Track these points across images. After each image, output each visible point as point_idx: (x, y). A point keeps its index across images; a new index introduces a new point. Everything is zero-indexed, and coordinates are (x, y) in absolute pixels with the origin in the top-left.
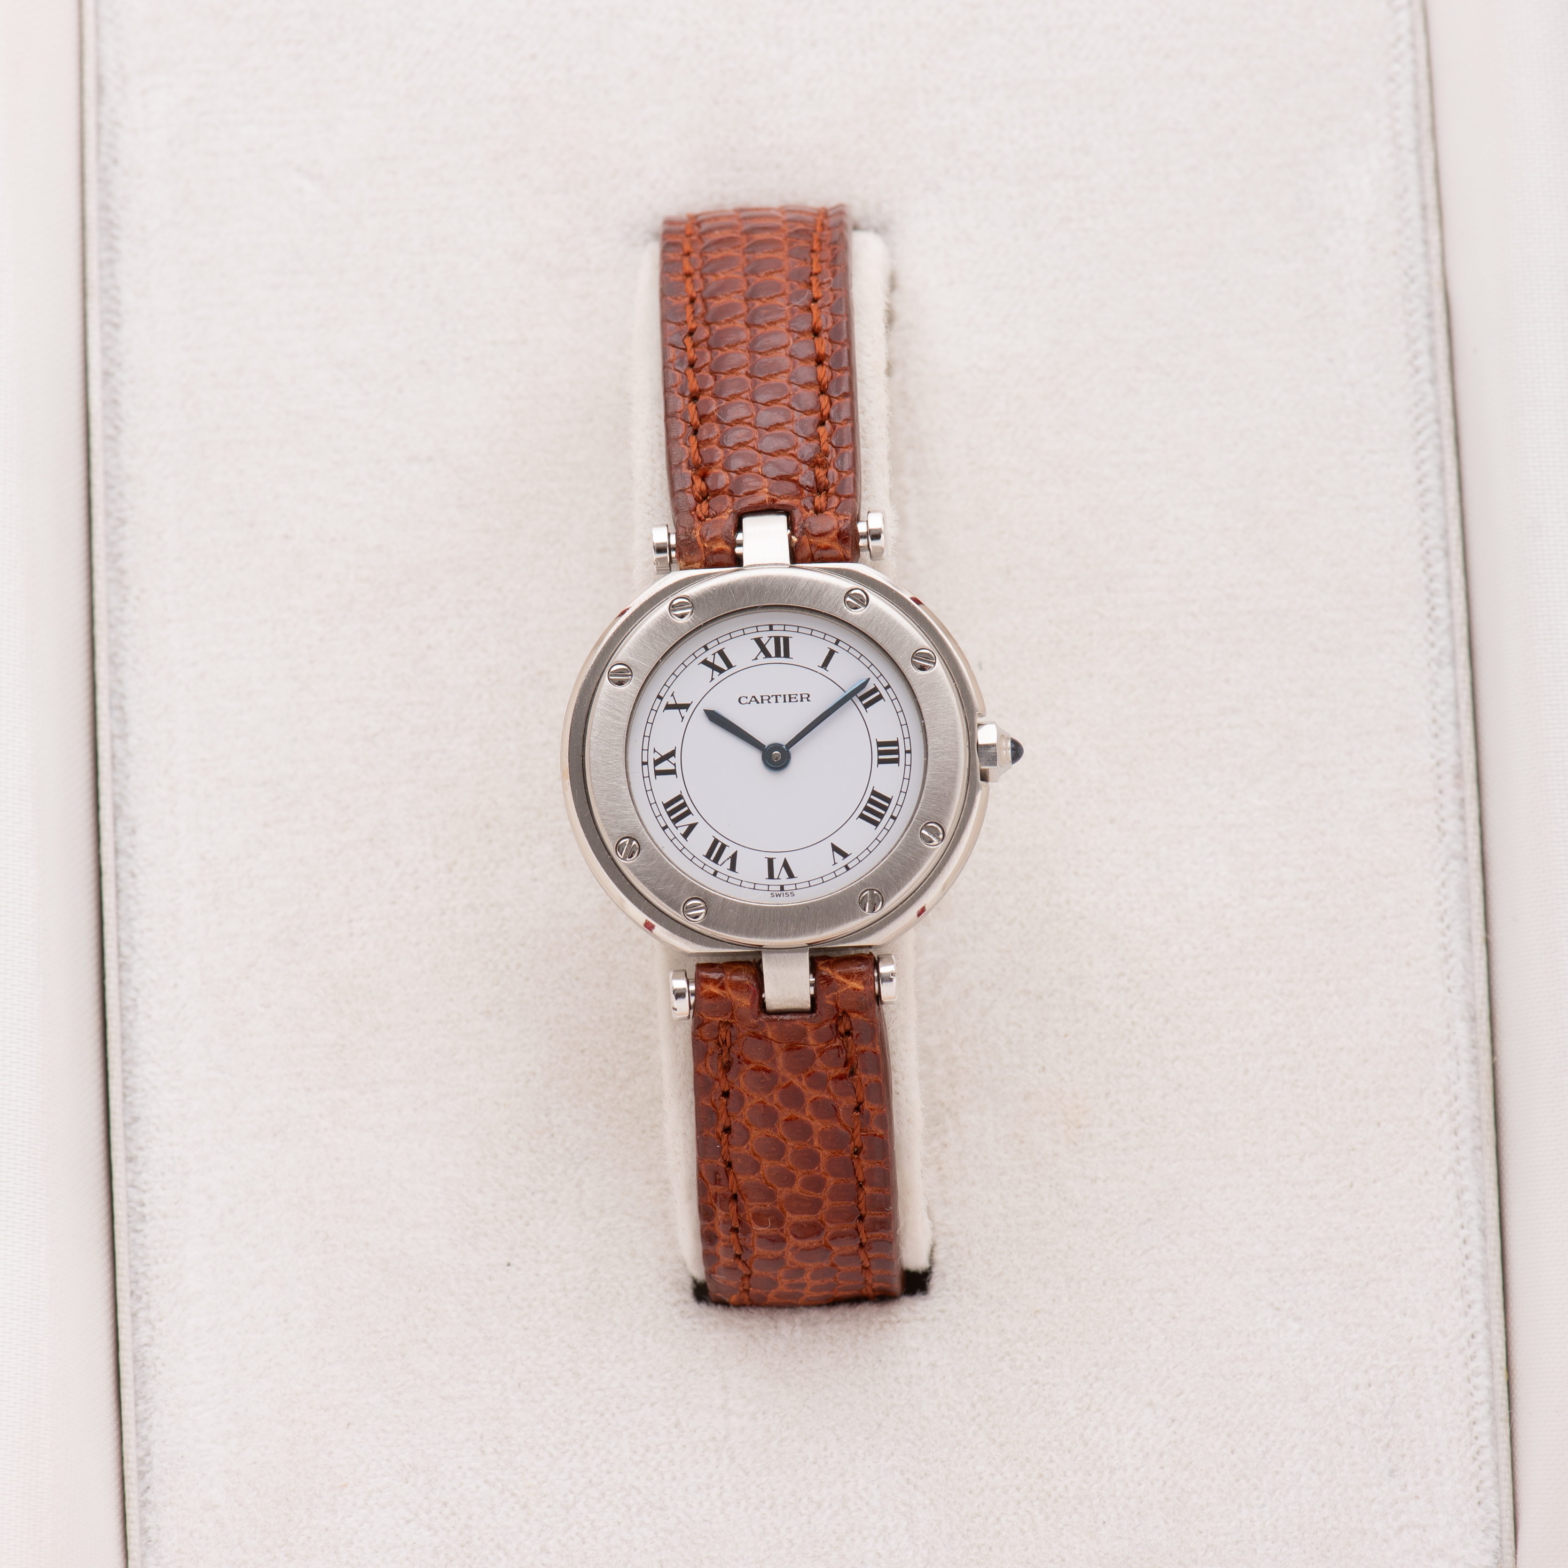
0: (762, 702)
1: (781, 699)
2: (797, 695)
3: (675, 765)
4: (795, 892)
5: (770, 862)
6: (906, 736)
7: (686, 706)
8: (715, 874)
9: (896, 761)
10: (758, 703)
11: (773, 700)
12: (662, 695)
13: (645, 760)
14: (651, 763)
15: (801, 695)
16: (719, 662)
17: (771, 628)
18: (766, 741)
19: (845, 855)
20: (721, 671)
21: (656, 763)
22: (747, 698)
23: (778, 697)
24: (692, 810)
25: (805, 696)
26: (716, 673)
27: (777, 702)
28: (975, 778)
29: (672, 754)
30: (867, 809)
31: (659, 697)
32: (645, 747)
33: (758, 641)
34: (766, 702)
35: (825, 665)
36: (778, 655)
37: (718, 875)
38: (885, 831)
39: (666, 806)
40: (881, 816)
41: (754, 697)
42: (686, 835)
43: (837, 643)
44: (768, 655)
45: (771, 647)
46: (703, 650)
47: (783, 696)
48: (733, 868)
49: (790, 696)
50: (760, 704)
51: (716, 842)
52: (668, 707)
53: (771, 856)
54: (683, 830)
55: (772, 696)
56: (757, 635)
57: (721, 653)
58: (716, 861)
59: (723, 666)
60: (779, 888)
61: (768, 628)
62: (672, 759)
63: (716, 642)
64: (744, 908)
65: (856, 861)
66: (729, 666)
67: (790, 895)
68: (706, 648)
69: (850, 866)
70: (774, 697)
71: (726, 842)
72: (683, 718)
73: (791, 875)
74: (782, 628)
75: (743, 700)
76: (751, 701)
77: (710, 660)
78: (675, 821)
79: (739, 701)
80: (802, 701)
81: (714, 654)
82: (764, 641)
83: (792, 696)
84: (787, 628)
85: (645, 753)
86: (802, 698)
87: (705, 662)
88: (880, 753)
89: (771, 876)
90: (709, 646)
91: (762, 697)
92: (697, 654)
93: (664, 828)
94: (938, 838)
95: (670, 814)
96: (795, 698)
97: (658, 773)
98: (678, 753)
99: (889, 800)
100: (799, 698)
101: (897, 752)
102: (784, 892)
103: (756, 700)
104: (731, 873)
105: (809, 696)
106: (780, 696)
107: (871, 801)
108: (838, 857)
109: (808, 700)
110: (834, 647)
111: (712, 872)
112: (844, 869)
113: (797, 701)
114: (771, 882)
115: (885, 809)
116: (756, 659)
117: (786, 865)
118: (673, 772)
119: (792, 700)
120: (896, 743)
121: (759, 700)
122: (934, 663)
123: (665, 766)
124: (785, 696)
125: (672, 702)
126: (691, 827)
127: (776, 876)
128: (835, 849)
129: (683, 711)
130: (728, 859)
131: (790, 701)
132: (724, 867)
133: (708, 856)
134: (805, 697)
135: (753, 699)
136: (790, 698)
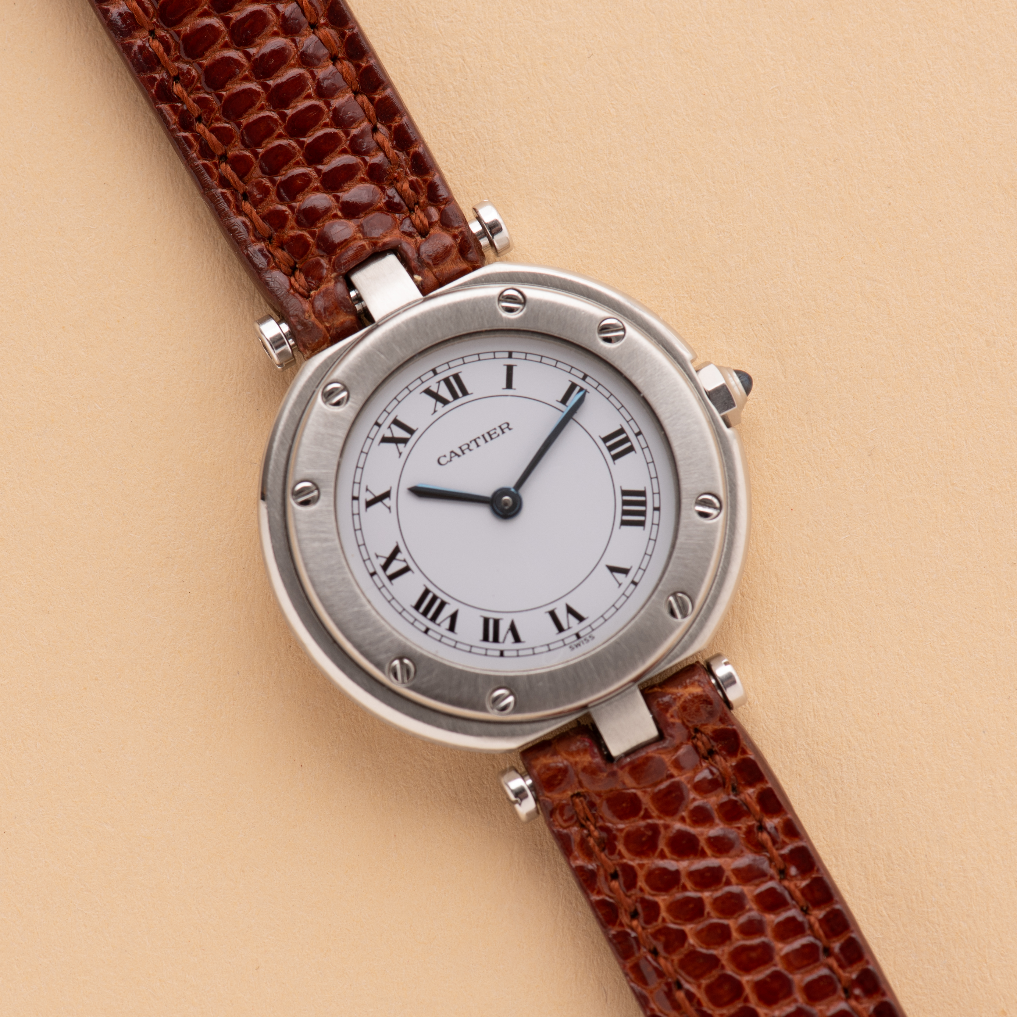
0: (463, 453)
1: (481, 441)
2: (495, 429)
3: (405, 561)
4: (594, 634)
5: (553, 614)
6: (628, 418)
7: (387, 495)
8: (502, 654)
9: (631, 449)
10: (459, 456)
11: (473, 446)
12: (356, 495)
13: (372, 571)
14: (380, 571)
15: (500, 427)
16: (399, 433)
17: (434, 372)
18: (487, 491)
19: (625, 571)
20: (404, 441)
21: (385, 567)
22: (445, 456)
23: (478, 440)
24: (446, 599)
25: (504, 426)
26: (401, 446)
27: (478, 446)
28: (721, 428)
29: (397, 551)
30: (625, 513)
31: (355, 498)
32: (366, 557)
33: (428, 392)
34: (467, 451)
35: (509, 385)
36: (455, 397)
37: (506, 653)
38: (655, 527)
39: (417, 607)
40: (643, 513)
41: (452, 452)
42: (452, 628)
43: (510, 356)
44: (445, 402)
45: (444, 392)
46: (376, 428)
47: (482, 438)
48: (517, 639)
49: (488, 433)
50: (463, 457)
51: (486, 621)
52: (369, 504)
53: (550, 608)
54: (447, 624)
55: (471, 442)
56: (424, 387)
57: (396, 422)
58: (496, 640)
59: (404, 434)
60: (574, 638)
61: (431, 374)
62: (399, 556)
63: (385, 414)
64: (552, 676)
65: (641, 572)
66: (411, 431)
67: (590, 639)
68: (377, 424)
69: (636, 580)
70: (473, 443)
71: (497, 616)
72: (389, 508)
73: (580, 618)
74: (446, 367)
75: (443, 461)
76: (451, 457)
77: (388, 434)
78: (434, 619)
79: (439, 462)
80: (503, 432)
81: (389, 427)
82: (434, 389)
83: (491, 433)
84: (451, 365)
85: (368, 563)
86: (502, 430)
87: (385, 440)
88: (610, 448)
89: (561, 629)
90: (380, 421)
91: (460, 448)
92: (372, 436)
93: (426, 631)
94: (715, 508)
95: (425, 613)
96: (495, 433)
97: (392, 577)
98: (402, 547)
99: (642, 493)
100: (499, 431)
101: (627, 440)
102: (582, 639)
103: (456, 454)
104: (518, 646)
105: (508, 424)
106: (479, 438)
107: (625, 503)
108: (620, 576)
109: (510, 429)
110: (510, 362)
111: (498, 653)
112: (632, 586)
113: (498, 435)
114: (563, 635)
115: (644, 503)
116: (435, 411)
117: (570, 610)
118: (406, 569)
119: (493, 436)
120: (621, 431)
121: (459, 452)
122: (624, 329)
123: (395, 567)
124: (483, 436)
125: (370, 497)
126: (454, 617)
127: (565, 626)
128: (613, 569)
129: (386, 501)
130: (507, 632)
131: (492, 439)
132: (507, 642)
133: (486, 638)
134: (505, 428)
135: (453, 455)
136: (490, 436)
